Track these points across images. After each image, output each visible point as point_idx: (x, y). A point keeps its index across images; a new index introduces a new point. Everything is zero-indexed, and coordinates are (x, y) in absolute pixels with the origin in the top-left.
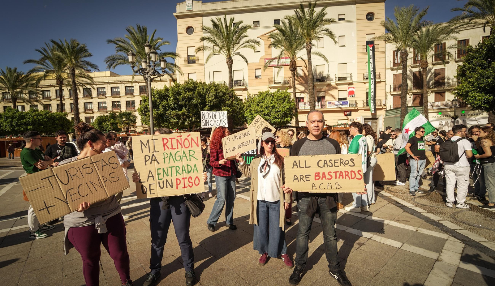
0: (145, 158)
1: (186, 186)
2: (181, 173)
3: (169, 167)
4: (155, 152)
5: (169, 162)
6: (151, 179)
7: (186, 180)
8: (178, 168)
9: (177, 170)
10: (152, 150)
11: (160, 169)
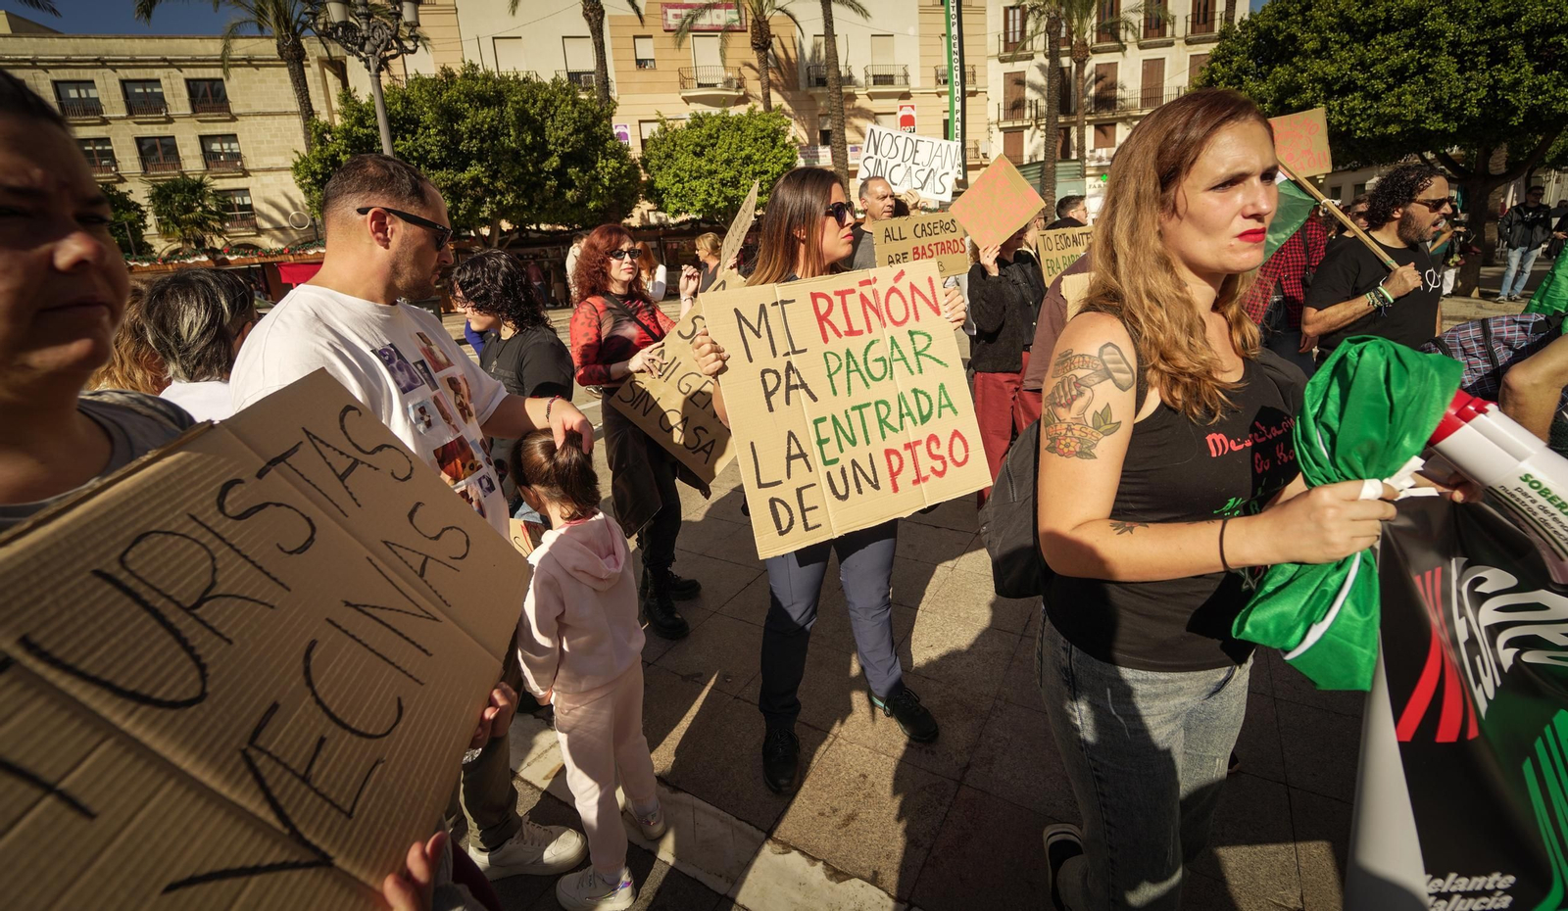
0: (764, 382)
1: (923, 474)
2: (898, 428)
3: (853, 409)
4: (795, 352)
5: (849, 389)
6: (798, 465)
7: (921, 450)
8: (883, 409)
9: (883, 416)
10: (782, 346)
11: (824, 419)
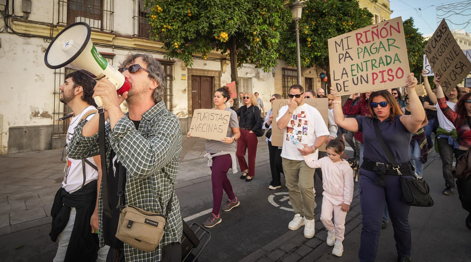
0: (339, 57)
1: (385, 80)
2: (378, 67)
4: (349, 49)
5: (364, 57)
6: (345, 76)
7: (385, 74)
8: (374, 62)
9: (373, 64)
10: (346, 47)
11: (354, 65)
